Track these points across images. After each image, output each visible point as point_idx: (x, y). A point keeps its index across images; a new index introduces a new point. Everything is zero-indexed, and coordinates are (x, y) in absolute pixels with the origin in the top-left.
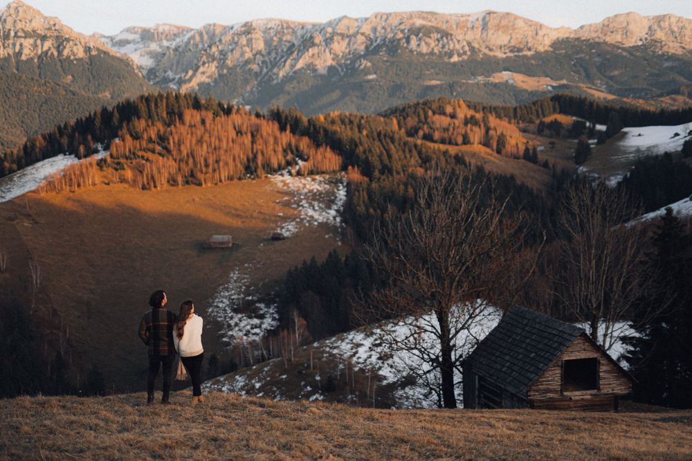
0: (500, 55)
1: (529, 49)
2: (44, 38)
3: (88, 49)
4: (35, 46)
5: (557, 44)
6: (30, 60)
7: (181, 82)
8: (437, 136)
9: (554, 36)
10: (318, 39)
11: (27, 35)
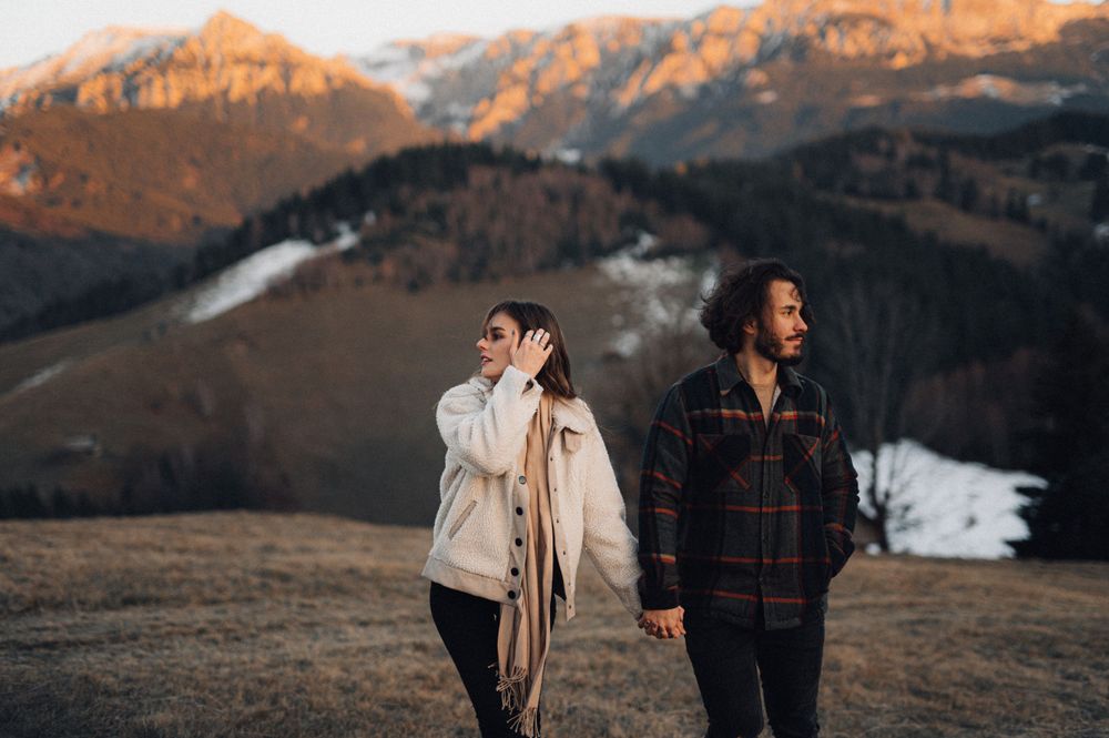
0: (974, 51)
1: (1021, 38)
2: (262, 65)
3: (328, 79)
4: (249, 78)
5: (1067, 29)
6: (243, 101)
7: (470, 121)
8: (865, 186)
9: (1063, 16)
10: (682, 41)
11: (238, 61)
